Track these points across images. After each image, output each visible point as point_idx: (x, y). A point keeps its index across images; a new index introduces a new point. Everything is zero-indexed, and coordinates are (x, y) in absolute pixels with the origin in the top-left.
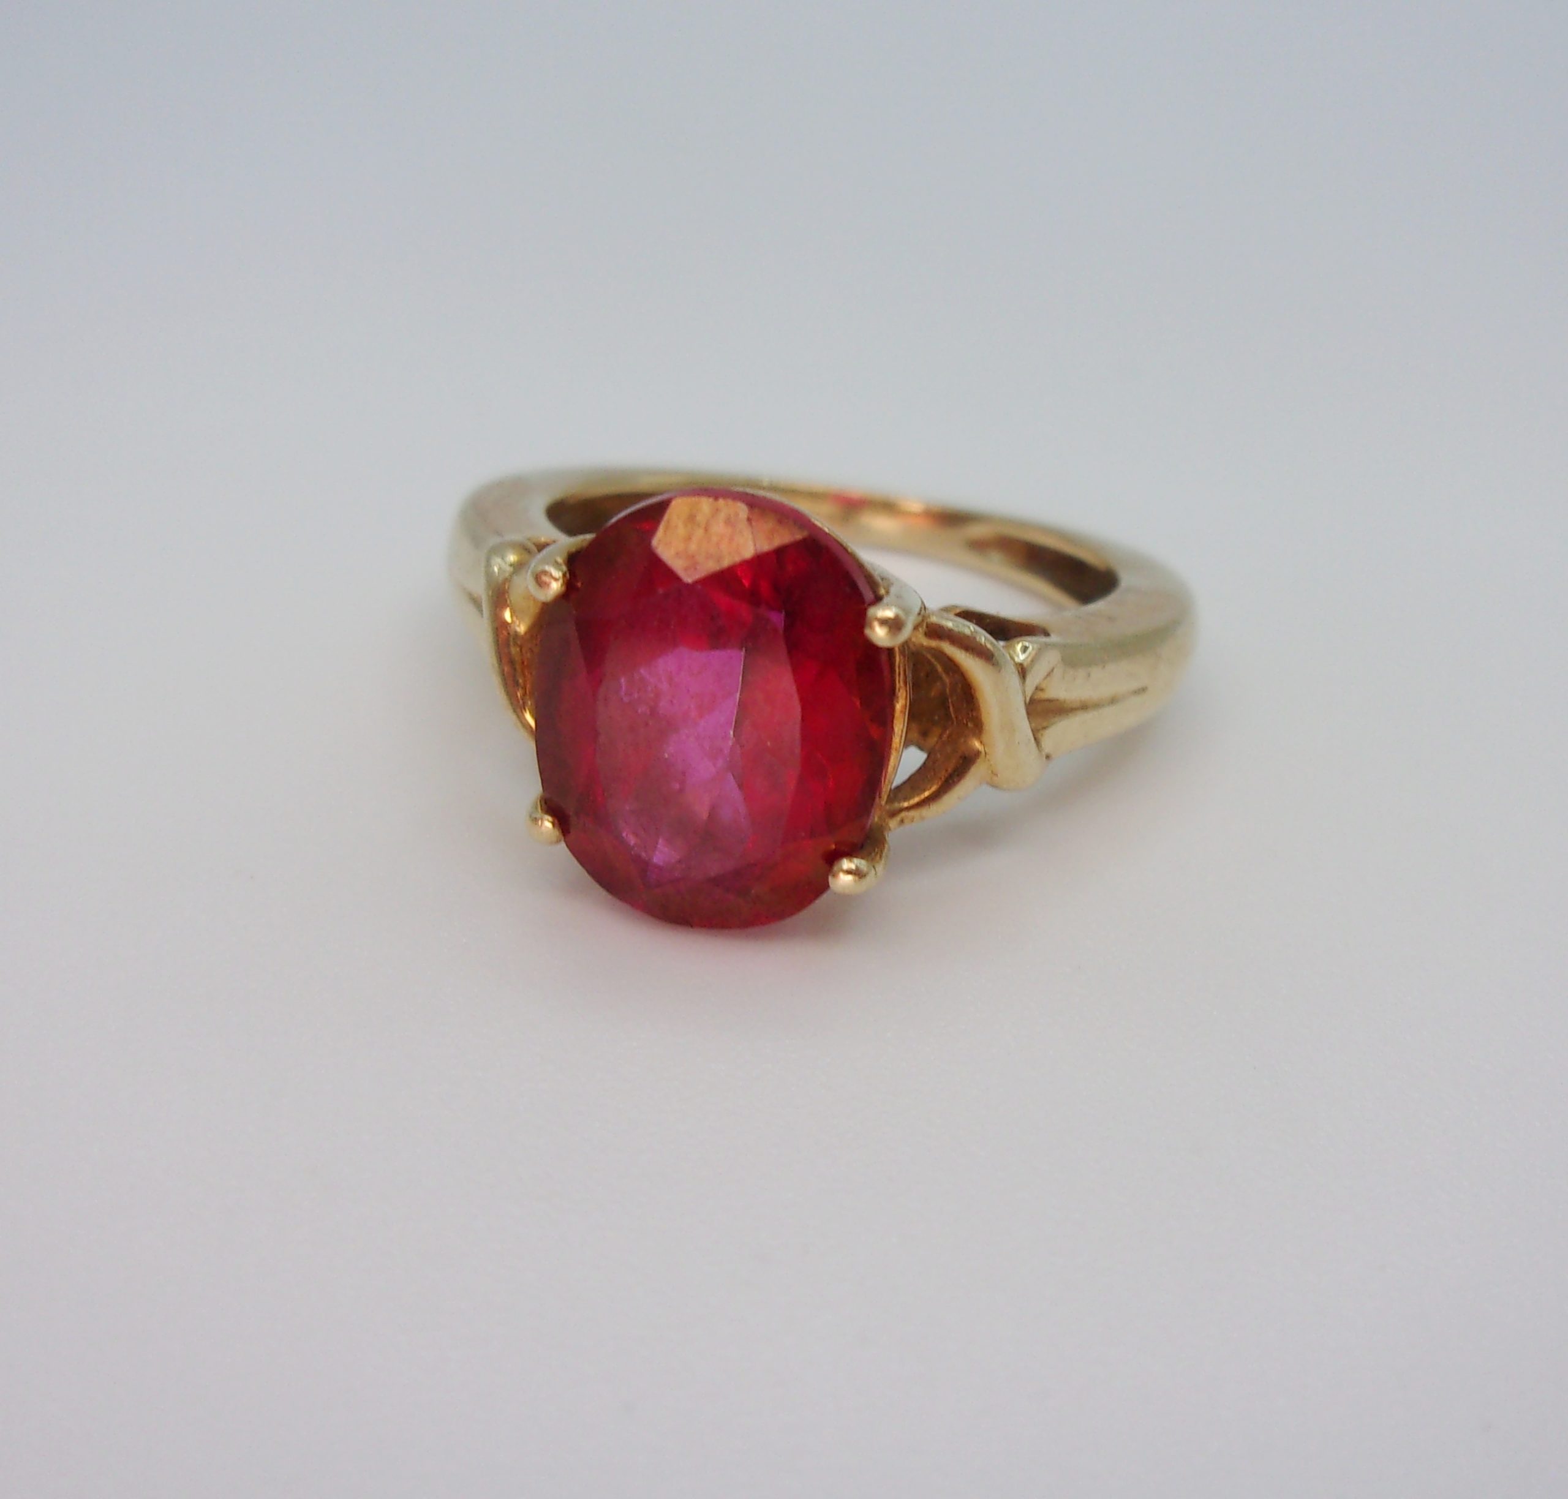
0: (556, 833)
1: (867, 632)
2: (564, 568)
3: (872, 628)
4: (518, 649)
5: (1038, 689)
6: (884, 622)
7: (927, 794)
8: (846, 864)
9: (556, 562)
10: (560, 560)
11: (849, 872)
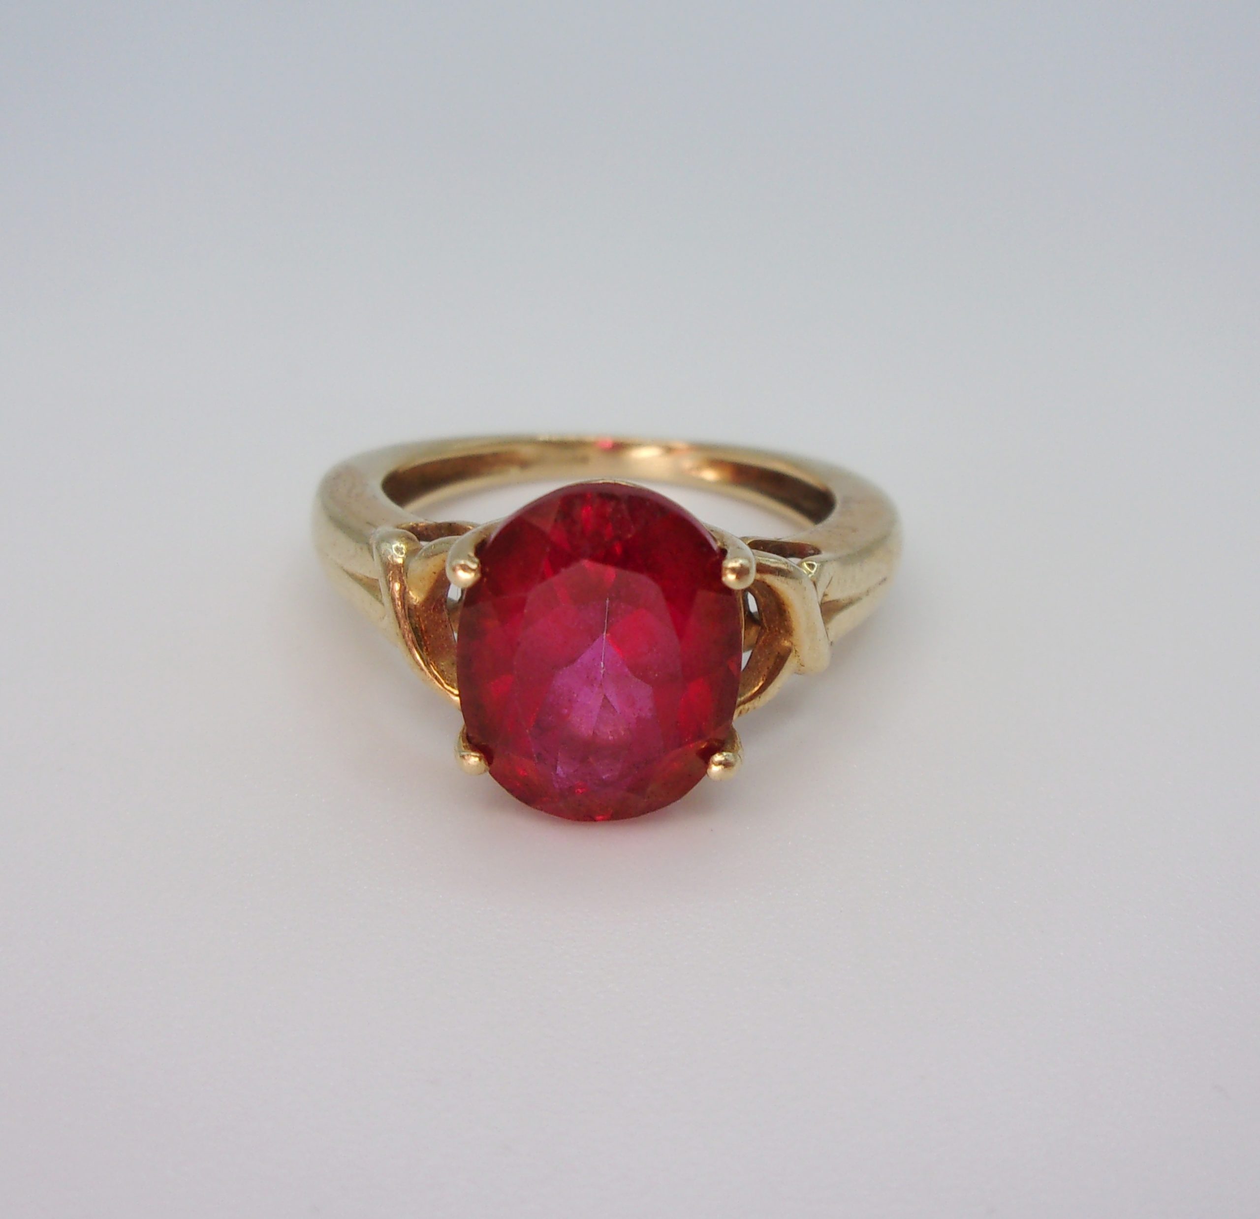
0: (483, 765)
1: (724, 579)
2: (477, 560)
3: (726, 575)
4: (418, 619)
5: (825, 595)
6: (733, 570)
7: (756, 689)
8: (718, 758)
9: (469, 556)
10: (472, 554)
11: (720, 763)
